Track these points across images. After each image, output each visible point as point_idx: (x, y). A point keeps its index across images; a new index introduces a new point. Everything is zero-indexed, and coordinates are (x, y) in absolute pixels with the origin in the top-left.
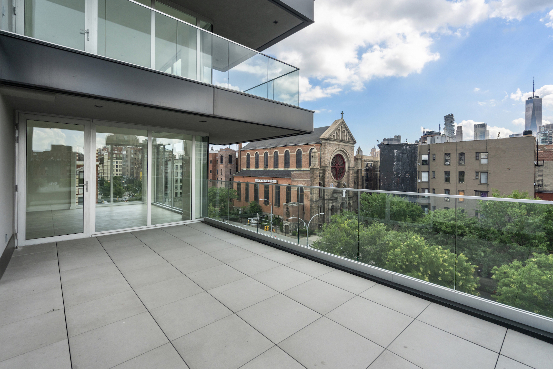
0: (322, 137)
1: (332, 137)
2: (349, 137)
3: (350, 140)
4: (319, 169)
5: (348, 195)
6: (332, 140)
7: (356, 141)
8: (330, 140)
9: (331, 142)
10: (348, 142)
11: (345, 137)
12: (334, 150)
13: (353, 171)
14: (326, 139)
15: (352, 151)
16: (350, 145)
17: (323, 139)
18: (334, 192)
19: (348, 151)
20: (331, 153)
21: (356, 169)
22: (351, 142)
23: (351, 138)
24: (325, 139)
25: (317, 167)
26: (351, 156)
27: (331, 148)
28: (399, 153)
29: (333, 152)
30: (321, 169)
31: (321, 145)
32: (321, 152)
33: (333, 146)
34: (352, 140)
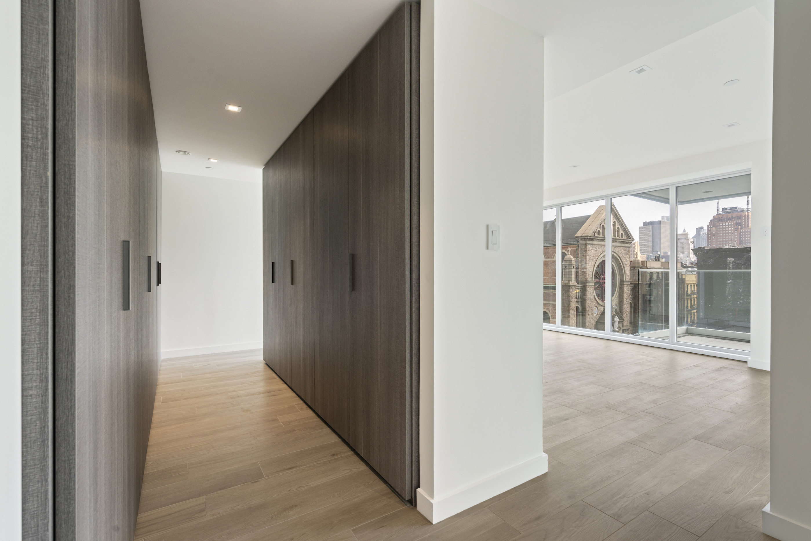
0: (580, 235)
1: (596, 235)
2: (622, 232)
3: (624, 238)
4: (577, 287)
5: (621, 327)
6: (597, 238)
7: (633, 239)
8: (593, 240)
9: (595, 242)
10: (620, 241)
11: (617, 232)
12: (600, 254)
13: (628, 287)
14: (588, 238)
15: (627, 255)
16: (623, 245)
17: (582, 238)
18: (599, 322)
19: (620, 255)
20: (594, 259)
21: (632, 282)
22: (625, 241)
23: (625, 234)
24: (585, 238)
25: (573, 283)
26: (625, 262)
27: (595, 252)
28: (738, 264)
29: (597, 258)
30: (579, 286)
31: (578, 246)
32: (578, 258)
33: (598, 248)
34: (626, 236)
